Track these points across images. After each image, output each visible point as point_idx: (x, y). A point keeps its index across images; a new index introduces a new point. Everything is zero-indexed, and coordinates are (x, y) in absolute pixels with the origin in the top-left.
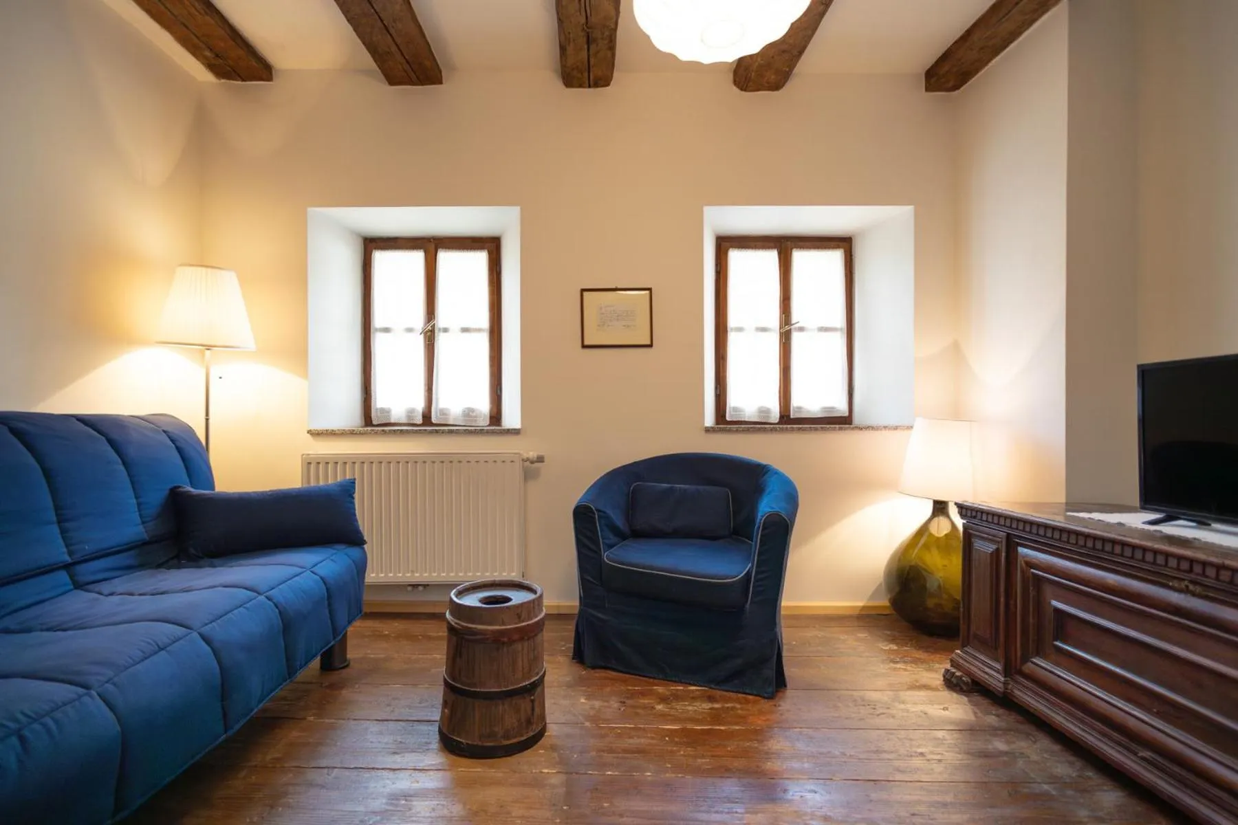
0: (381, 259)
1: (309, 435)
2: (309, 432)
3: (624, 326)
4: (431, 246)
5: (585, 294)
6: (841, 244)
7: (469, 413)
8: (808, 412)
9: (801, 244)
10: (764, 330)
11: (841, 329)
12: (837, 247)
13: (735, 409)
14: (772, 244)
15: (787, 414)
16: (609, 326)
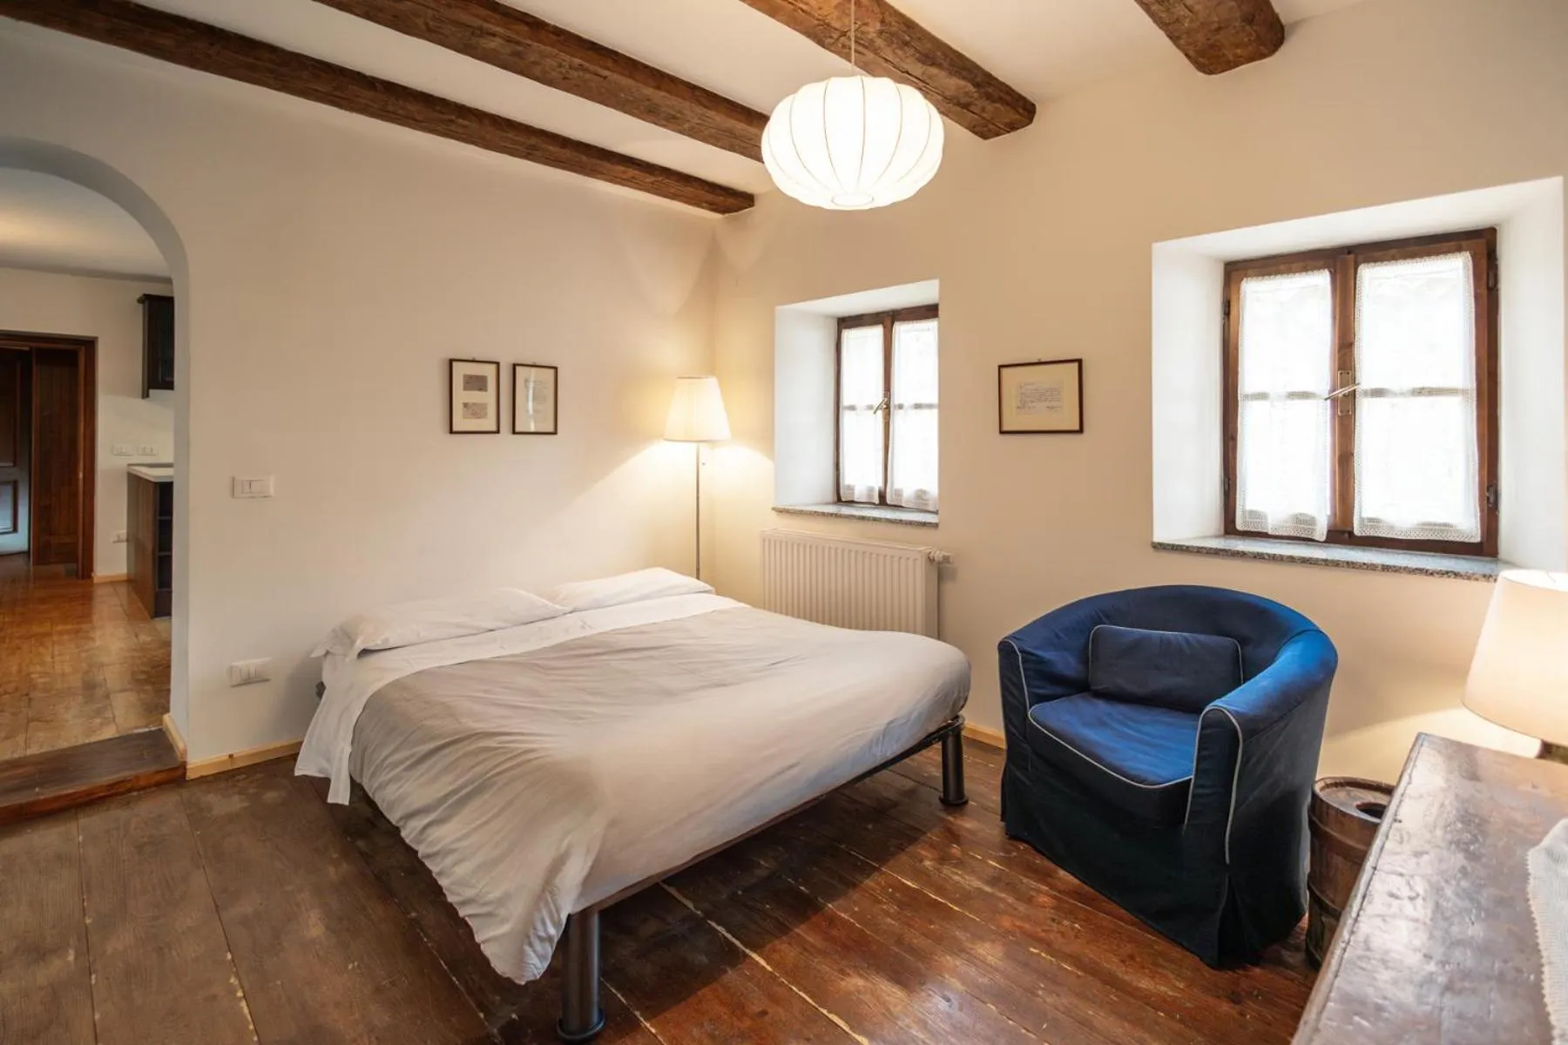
0: (850, 335)
1: (773, 512)
2: (774, 509)
3: (1048, 407)
4: (887, 319)
5: (1004, 371)
6: (1464, 243)
7: (921, 495)
8: (1392, 528)
9: (1377, 254)
10: (1305, 395)
11: (1464, 392)
12: (1459, 249)
13: (1254, 514)
14: (1321, 263)
15: (1348, 529)
16: (1029, 408)
